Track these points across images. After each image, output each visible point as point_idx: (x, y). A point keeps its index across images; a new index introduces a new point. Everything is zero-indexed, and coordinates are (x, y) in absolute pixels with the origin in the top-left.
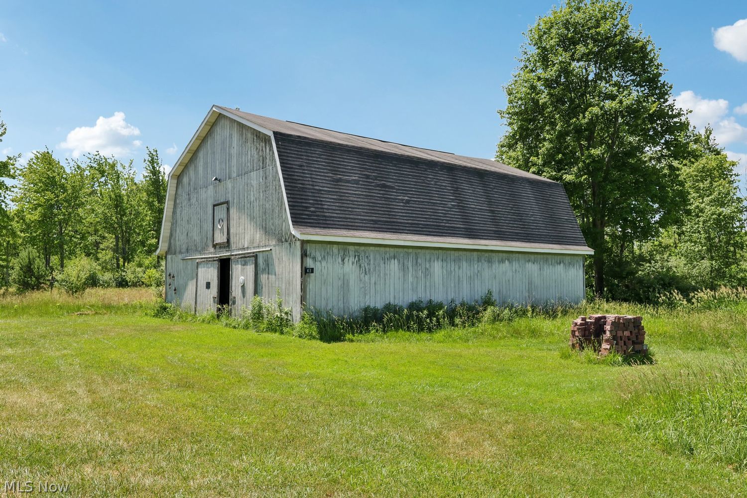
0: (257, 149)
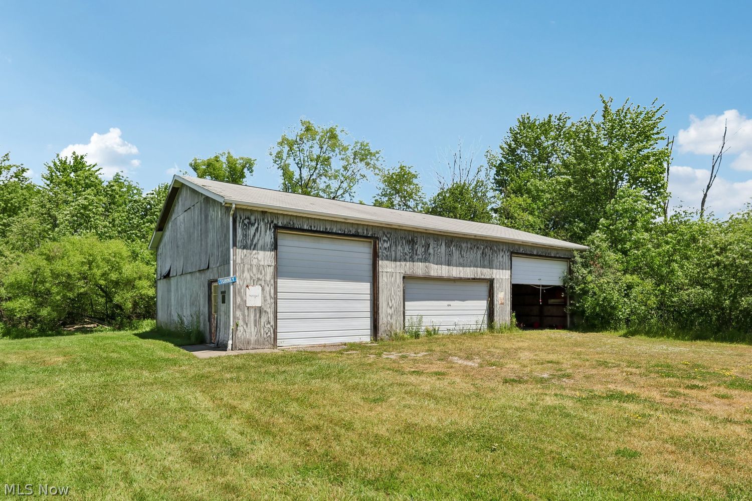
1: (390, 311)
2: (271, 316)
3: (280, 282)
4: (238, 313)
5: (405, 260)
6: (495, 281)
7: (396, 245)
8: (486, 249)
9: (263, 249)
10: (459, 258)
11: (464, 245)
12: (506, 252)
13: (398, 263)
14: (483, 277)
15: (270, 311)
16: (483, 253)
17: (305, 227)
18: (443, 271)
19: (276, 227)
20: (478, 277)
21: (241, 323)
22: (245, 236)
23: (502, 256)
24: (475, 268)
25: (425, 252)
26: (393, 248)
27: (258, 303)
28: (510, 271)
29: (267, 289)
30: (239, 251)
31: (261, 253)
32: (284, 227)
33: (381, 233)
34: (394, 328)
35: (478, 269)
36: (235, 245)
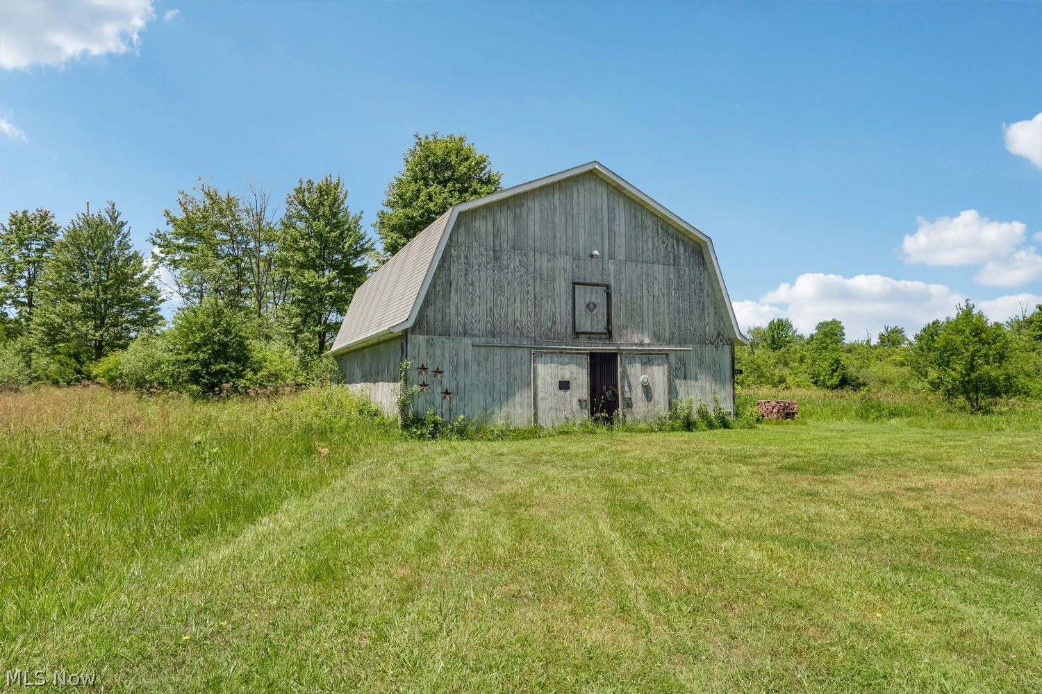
0: (664, 243)
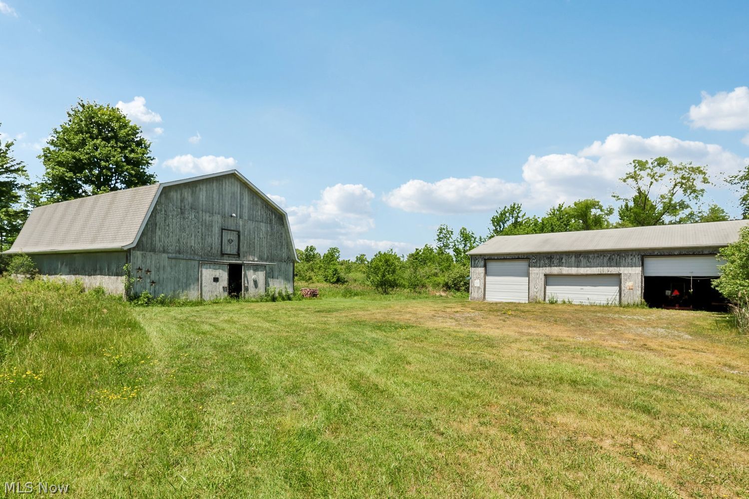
0: (266, 213)
1: (535, 290)
2: (483, 290)
3: (487, 278)
4: (472, 288)
5: (546, 267)
6: (622, 275)
7: (540, 261)
8: (613, 256)
9: (480, 267)
10: (586, 263)
11: (591, 256)
12: (636, 256)
13: (541, 268)
14: (609, 273)
15: (483, 288)
16: (609, 259)
17: (496, 258)
18: (574, 271)
19: (485, 259)
20: (604, 273)
21: (473, 291)
22: (474, 264)
23: (632, 259)
24: (601, 268)
25: (559, 262)
26: (538, 262)
27: (478, 285)
28: (641, 268)
29: (481, 281)
30: (473, 268)
31: (480, 268)
32: (487, 259)
33: (531, 256)
34: (538, 298)
35: (605, 268)
36: (471, 267)
